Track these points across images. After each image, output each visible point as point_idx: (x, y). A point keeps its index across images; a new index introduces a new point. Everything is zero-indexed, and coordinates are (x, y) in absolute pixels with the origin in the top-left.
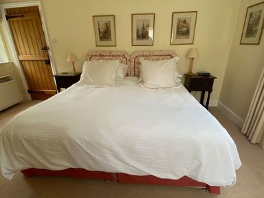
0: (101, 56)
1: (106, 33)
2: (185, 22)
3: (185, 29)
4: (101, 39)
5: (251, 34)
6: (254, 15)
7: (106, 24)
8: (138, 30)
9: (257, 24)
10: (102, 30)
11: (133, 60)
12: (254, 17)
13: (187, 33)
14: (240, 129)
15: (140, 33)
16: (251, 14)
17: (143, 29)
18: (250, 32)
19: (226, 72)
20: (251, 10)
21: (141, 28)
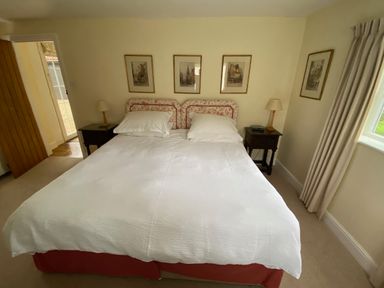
0: (144, 104)
1: (142, 76)
2: (237, 67)
3: (237, 76)
4: (135, 83)
5: (312, 86)
6: (315, 64)
7: (142, 66)
8: (181, 75)
9: (319, 75)
10: (137, 73)
11: (184, 110)
12: (316, 66)
13: (239, 80)
14: (298, 196)
15: (184, 78)
16: (313, 63)
17: (188, 73)
18: (311, 84)
19: (286, 121)
20: (312, 58)
21: (184, 72)
